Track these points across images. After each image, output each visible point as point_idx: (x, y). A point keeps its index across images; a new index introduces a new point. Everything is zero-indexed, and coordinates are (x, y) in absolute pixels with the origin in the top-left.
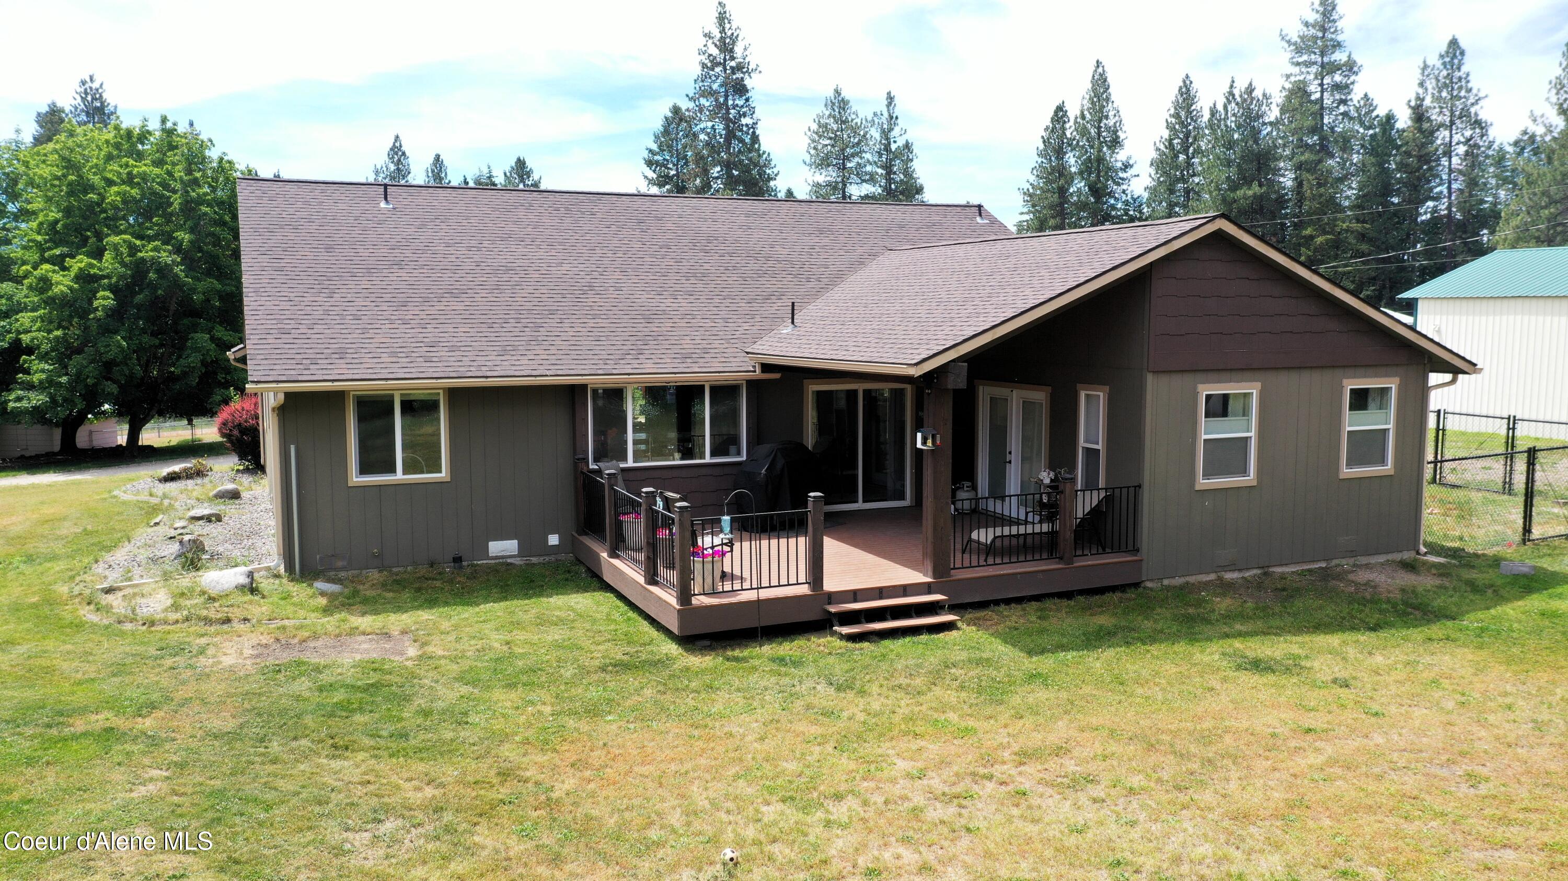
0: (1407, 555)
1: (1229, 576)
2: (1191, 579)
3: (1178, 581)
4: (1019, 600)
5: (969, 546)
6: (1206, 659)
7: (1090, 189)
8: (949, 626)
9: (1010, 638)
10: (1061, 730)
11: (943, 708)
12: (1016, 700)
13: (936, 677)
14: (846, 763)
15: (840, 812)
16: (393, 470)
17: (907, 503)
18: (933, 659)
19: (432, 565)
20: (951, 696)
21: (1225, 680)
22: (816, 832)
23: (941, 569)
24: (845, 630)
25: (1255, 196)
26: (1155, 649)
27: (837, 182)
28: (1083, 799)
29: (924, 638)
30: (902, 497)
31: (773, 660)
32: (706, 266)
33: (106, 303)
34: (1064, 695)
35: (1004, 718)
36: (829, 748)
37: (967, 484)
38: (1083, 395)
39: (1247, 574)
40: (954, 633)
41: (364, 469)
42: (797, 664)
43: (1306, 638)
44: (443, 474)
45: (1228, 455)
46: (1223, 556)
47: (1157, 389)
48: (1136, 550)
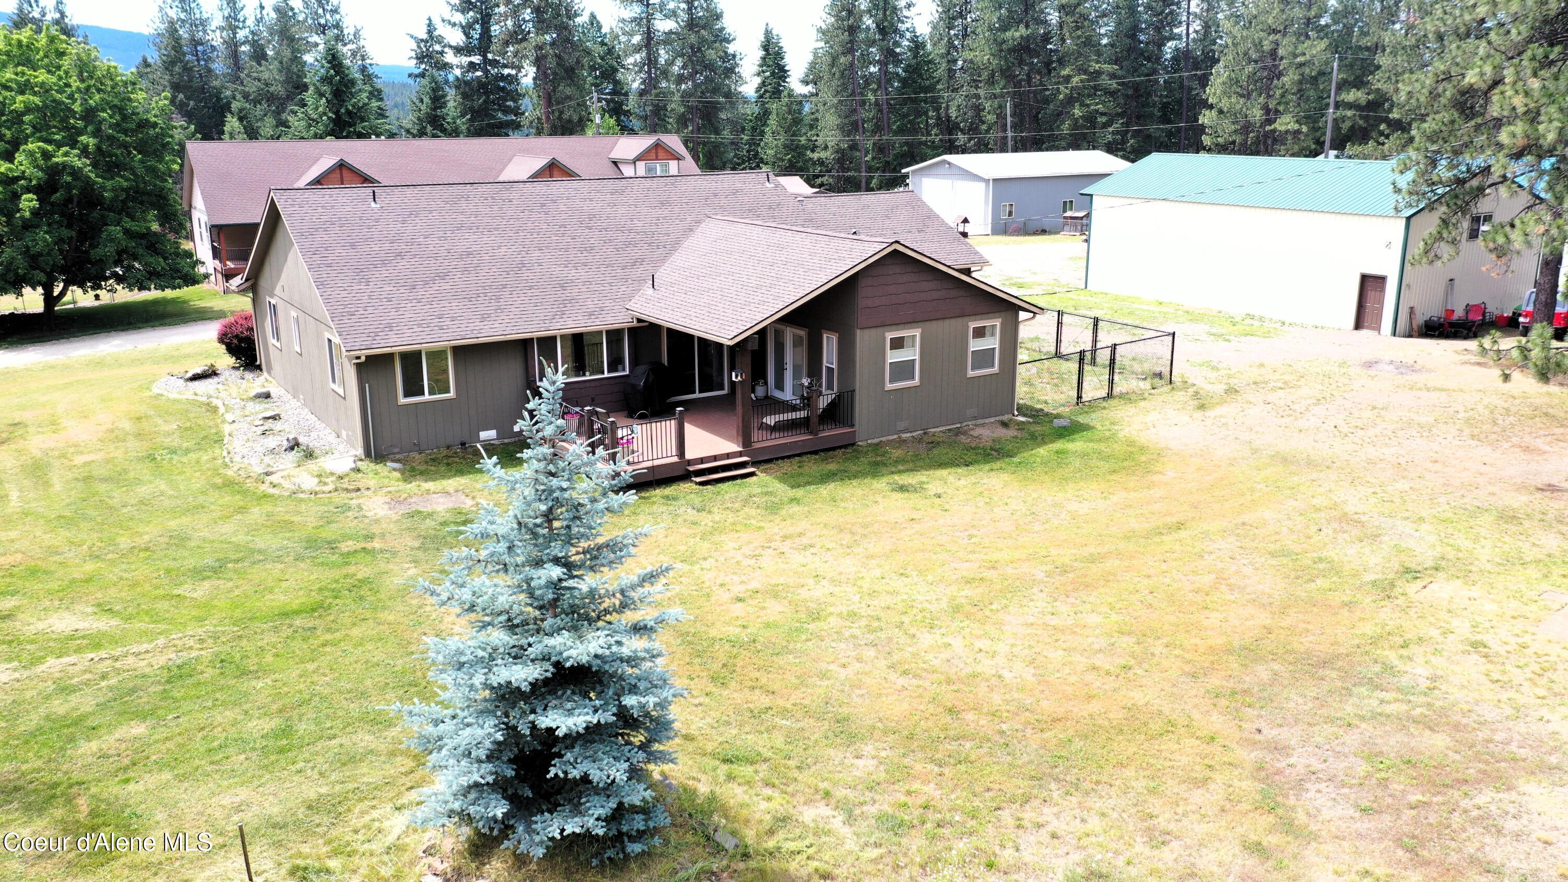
0: (1006, 418)
1: (904, 436)
2: (883, 439)
3: (876, 441)
4: (789, 457)
5: (763, 427)
6: (879, 486)
7: (878, 26)
8: (752, 474)
9: (783, 479)
10: (803, 525)
11: (749, 517)
12: (783, 512)
13: (746, 502)
14: (706, 545)
15: (706, 564)
16: (423, 394)
17: (725, 392)
18: (744, 493)
19: (448, 447)
20: (753, 512)
21: (884, 497)
22: (698, 573)
23: (747, 442)
24: (698, 479)
25: (1022, 37)
26: (855, 482)
27: (641, 19)
28: (808, 553)
29: (739, 481)
30: (723, 389)
31: (663, 497)
32: (592, 241)
33: (31, 204)
34: (806, 508)
35: (777, 521)
36: (698, 539)
37: (762, 381)
38: (825, 336)
39: (914, 434)
40: (754, 478)
41: (407, 394)
42: (675, 499)
43: (931, 472)
44: (452, 394)
45: (903, 370)
46: (901, 425)
47: (863, 339)
48: (853, 426)
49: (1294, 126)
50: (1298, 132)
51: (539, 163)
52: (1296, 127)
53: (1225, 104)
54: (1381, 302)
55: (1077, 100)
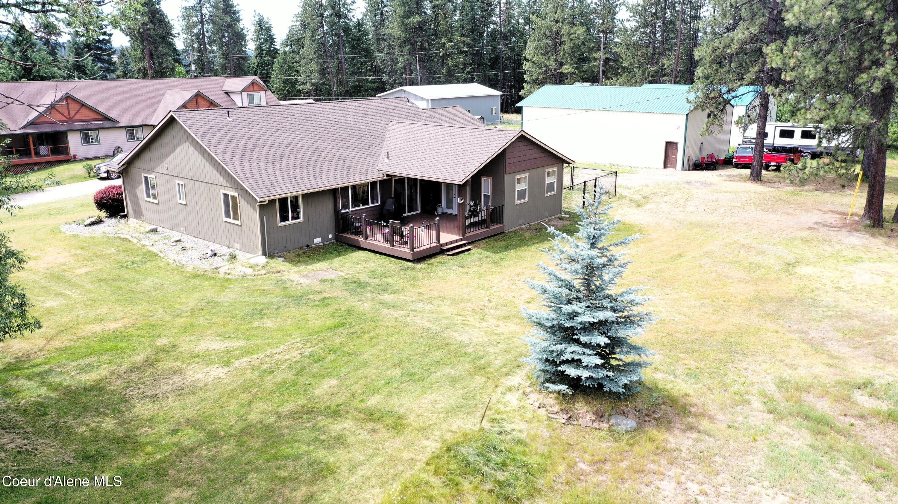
0: (559, 215)
1: (522, 227)
2: (515, 229)
3: (511, 230)
4: (482, 240)
8: (469, 250)
9: (485, 249)
16: (288, 220)
17: (419, 212)
18: (475, 258)
19: (302, 248)
23: (463, 234)
24: (450, 253)
29: (465, 253)
30: (417, 210)
31: (439, 263)
37: (440, 205)
38: (483, 179)
39: (526, 226)
40: (472, 251)
41: (281, 221)
42: (445, 263)
44: (302, 219)
45: (521, 195)
46: (521, 221)
47: (507, 178)
48: (503, 223)
49: (571, 70)
50: (574, 73)
51: (189, 94)
52: (573, 71)
53: (536, 59)
54: (676, 155)
55: (449, 56)
